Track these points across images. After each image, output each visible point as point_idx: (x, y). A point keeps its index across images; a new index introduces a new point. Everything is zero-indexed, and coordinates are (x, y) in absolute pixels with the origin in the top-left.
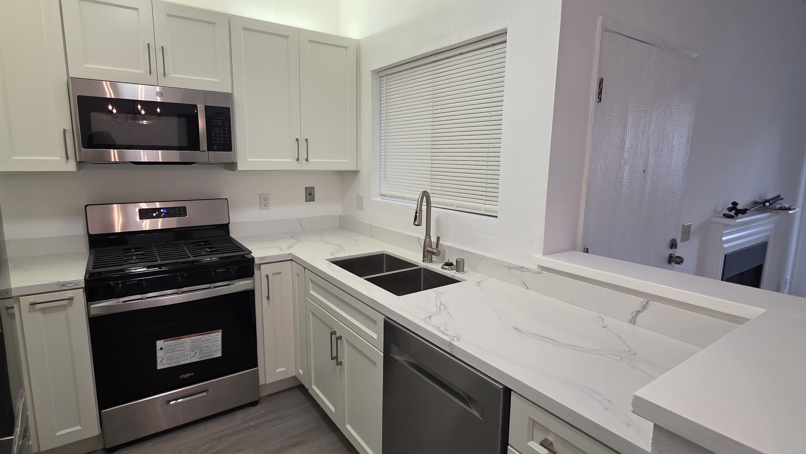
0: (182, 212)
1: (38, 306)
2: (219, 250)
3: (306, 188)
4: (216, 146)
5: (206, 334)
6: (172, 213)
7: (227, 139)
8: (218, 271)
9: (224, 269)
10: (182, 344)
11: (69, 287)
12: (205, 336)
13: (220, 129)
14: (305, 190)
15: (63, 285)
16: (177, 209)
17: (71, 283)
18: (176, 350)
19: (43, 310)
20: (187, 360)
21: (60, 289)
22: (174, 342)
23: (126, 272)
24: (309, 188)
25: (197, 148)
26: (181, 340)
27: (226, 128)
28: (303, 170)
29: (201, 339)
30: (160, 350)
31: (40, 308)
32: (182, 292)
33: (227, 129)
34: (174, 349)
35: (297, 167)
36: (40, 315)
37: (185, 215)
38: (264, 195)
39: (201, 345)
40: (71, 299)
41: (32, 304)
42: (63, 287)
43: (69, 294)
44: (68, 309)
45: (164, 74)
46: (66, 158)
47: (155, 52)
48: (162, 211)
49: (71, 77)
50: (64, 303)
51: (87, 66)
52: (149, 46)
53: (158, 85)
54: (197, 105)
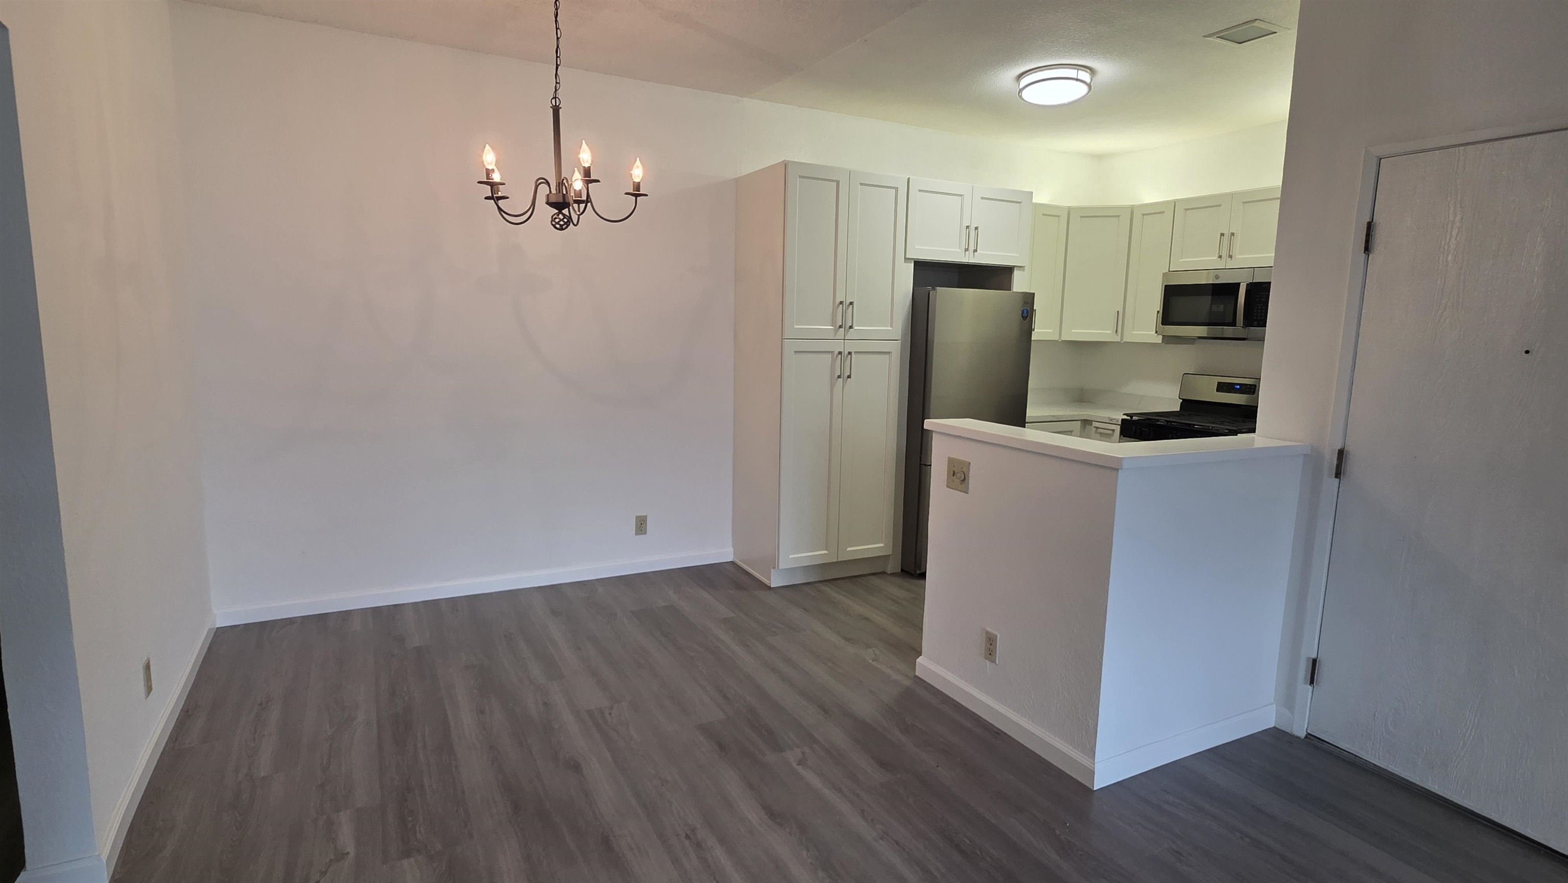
0: (1252, 390)
1: (1099, 431)
6: (1243, 389)
11: (1113, 422)
15: (1111, 420)
16: (1248, 386)
17: (1114, 420)
19: (1101, 434)
21: (1109, 422)
25: (1233, 324)
40: (1113, 430)
41: (1097, 428)
42: (1111, 422)
43: (1113, 427)
44: (1112, 438)
45: (1231, 257)
46: (1156, 332)
47: (1226, 239)
48: (1236, 386)
49: (1171, 270)
50: (1110, 432)
51: (1181, 260)
52: (1222, 235)
53: (1224, 268)
54: (1240, 283)
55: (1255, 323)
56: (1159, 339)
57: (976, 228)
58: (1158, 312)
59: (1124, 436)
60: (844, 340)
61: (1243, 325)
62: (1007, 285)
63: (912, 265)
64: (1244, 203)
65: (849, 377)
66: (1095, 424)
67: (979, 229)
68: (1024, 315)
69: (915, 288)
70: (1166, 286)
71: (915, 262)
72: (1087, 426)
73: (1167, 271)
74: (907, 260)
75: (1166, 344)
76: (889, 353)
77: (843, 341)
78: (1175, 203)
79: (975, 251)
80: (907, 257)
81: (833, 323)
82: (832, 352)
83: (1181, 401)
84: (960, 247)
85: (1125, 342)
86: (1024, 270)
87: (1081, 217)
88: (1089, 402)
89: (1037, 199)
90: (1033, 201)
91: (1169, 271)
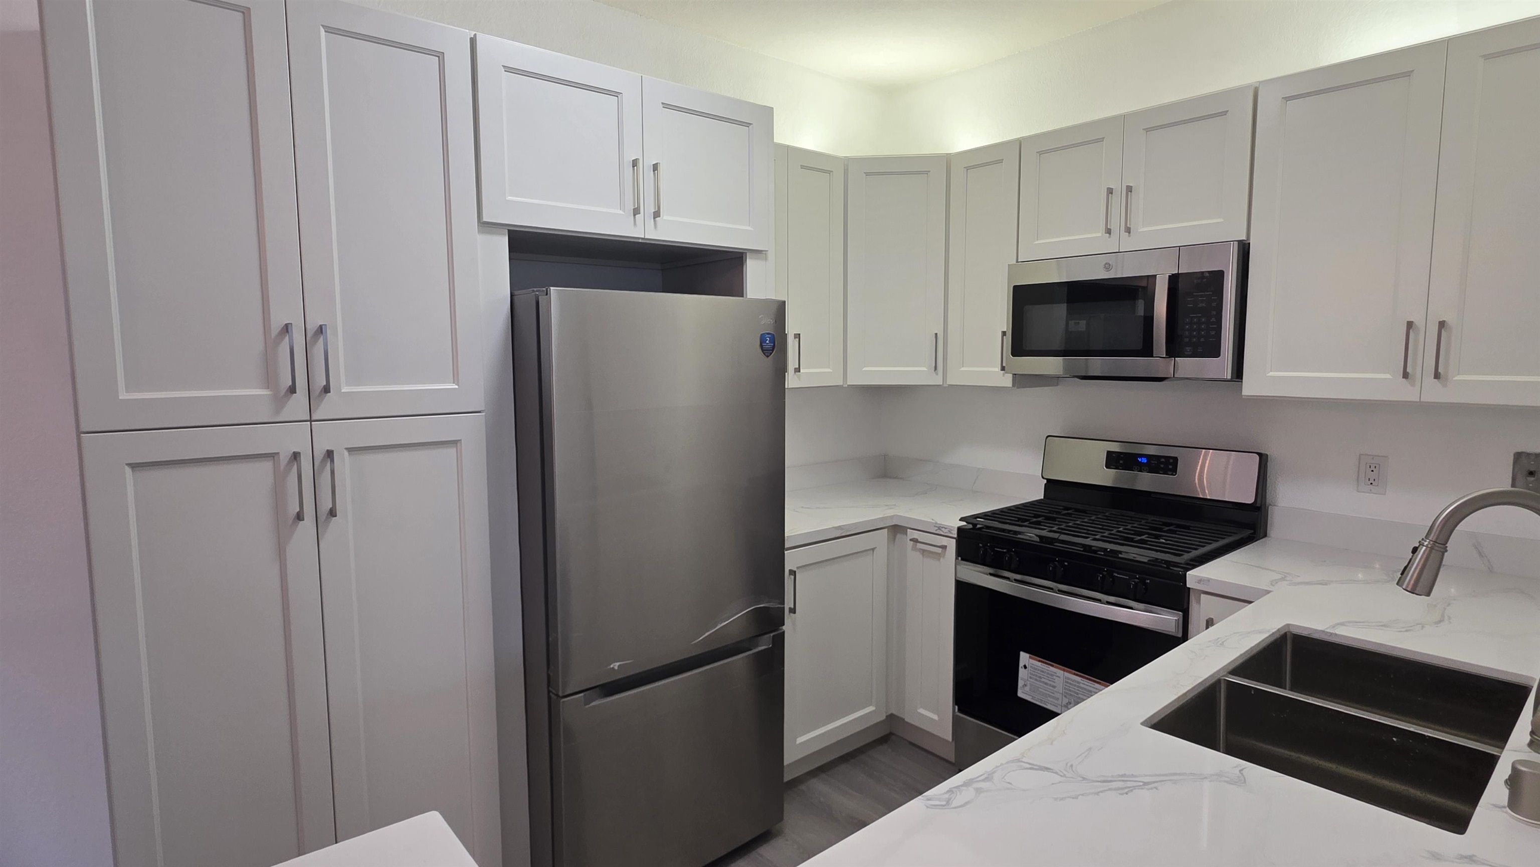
0: (1170, 467)
1: (919, 546)
2: (1149, 543)
3: (1518, 456)
4: (1190, 348)
5: (1087, 679)
6: (1154, 465)
7: (1213, 333)
8: (1115, 576)
9: (1126, 576)
10: (1052, 675)
11: (943, 532)
12: (1086, 682)
13: (1200, 315)
14: (1512, 458)
15: (939, 528)
16: (1163, 460)
17: (945, 528)
18: (1043, 680)
19: (923, 552)
20: (1057, 707)
21: (936, 532)
22: (1041, 666)
23: (1019, 536)
24: (1528, 455)
25: (1147, 350)
26: (1052, 668)
27: (1212, 312)
28: (1423, 402)
29: (1079, 683)
30: (1023, 667)
31: (920, 549)
32: (1059, 590)
33: (1214, 313)
34: (1040, 677)
35: (1407, 393)
36: (918, 555)
37: (1174, 474)
38: (1372, 457)
39: (1077, 694)
40: (944, 547)
41: (915, 541)
42: (939, 531)
43: (944, 541)
44: (942, 559)
45: (1128, 230)
46: (1003, 369)
47: (1117, 201)
48: (1140, 460)
49: (1019, 261)
50: (939, 550)
51: (1036, 242)
52: (1110, 191)
53: (1118, 251)
54: (1156, 275)
55: (1188, 349)
56: (1006, 381)
57: (655, 167)
58: (1004, 333)
59: (962, 559)
60: (311, 421)
61: (1166, 355)
62: (735, 288)
63: (504, 241)
64: (1147, 130)
65: (332, 513)
66: (912, 534)
67: (661, 168)
68: (766, 347)
69: (516, 293)
70: (1015, 287)
71: (509, 231)
72: (899, 536)
73: (1015, 262)
74: (486, 227)
75: (1018, 388)
76: (455, 443)
77: (309, 423)
78: (1020, 143)
79: (657, 214)
80: (486, 219)
81: (269, 378)
82: (273, 456)
83: (1045, 481)
84: (622, 206)
85: (950, 385)
86: (766, 259)
87: (867, 174)
88: (896, 478)
89: (784, 135)
90: (777, 140)
91: (1017, 262)
